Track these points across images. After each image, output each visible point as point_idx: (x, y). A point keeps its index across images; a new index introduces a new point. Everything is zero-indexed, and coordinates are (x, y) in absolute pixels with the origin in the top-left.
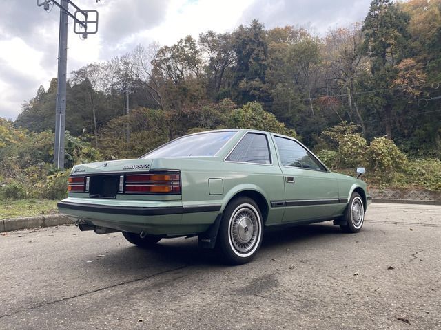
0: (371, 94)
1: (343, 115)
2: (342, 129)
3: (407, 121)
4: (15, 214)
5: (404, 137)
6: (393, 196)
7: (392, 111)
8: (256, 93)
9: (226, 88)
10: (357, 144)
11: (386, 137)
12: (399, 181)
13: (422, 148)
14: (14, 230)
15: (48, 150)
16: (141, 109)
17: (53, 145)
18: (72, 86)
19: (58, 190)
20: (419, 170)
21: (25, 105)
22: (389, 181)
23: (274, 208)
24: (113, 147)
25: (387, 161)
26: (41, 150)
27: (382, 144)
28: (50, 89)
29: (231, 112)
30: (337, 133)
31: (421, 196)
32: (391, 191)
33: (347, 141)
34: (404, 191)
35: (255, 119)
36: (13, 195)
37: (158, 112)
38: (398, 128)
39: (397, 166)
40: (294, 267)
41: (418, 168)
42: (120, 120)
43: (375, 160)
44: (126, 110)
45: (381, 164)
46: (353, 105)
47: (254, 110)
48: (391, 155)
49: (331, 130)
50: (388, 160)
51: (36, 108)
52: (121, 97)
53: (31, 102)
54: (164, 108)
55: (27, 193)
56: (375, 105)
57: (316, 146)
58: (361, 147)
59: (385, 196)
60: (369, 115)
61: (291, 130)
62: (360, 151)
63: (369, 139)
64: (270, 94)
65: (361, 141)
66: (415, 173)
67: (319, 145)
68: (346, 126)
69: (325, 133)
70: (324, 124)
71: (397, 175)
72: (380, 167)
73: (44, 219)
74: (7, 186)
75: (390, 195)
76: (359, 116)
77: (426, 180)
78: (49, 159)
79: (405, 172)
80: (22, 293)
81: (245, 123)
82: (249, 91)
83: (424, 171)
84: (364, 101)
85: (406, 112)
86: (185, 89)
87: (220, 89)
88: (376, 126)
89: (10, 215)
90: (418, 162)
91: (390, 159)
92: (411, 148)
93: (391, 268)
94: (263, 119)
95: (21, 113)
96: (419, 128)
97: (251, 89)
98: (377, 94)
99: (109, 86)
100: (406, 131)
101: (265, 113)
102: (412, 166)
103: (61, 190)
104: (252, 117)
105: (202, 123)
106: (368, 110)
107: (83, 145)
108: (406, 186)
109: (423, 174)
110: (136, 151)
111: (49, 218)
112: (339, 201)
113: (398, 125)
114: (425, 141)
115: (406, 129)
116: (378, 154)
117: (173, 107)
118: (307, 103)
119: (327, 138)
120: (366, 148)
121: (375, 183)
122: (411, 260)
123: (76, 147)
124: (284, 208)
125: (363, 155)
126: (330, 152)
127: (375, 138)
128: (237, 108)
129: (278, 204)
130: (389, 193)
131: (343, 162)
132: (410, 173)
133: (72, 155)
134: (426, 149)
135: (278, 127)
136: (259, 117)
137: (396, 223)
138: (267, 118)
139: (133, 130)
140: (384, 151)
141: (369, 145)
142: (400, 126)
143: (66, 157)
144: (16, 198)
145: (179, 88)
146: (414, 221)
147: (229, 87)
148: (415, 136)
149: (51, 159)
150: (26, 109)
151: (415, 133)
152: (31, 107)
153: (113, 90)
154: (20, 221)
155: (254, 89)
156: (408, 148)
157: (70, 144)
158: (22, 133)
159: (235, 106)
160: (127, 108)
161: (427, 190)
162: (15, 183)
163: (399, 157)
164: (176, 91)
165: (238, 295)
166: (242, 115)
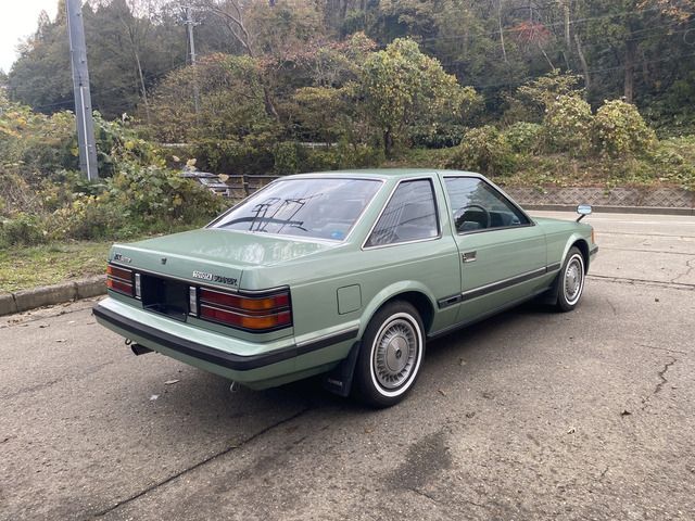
0: (606, 18)
1: (555, 57)
2: (552, 82)
3: (661, 65)
4: (31, 280)
5: (654, 94)
6: (627, 198)
7: (638, 48)
8: (409, 19)
9: (358, 11)
10: (575, 113)
11: (623, 100)
12: (638, 175)
13: (681, 113)
14: (32, 308)
15: (69, 147)
16: (216, 55)
17: (76, 138)
18: (95, 11)
19: (93, 225)
20: (673, 156)
21: (21, 47)
22: (622, 174)
23: (442, 310)
24: (174, 121)
25: (623, 141)
26: (58, 147)
27: (616, 112)
28: (58, 17)
29: (365, 56)
30: (543, 88)
31: (672, 199)
32: (623, 191)
33: (559, 107)
34: (645, 191)
35: (408, 70)
36: (22, 237)
37: (244, 60)
38: (646, 78)
39: (638, 148)
40: (474, 414)
41: (672, 152)
42: (181, 74)
43: (602, 140)
44: (190, 57)
45: (611, 147)
46: (572, 38)
47: (406, 54)
48: (628, 130)
49: (532, 85)
50: (624, 139)
51: (39, 53)
52: (180, 30)
53: (30, 42)
54: (253, 51)
55: (45, 233)
56: (611, 39)
57: (508, 112)
58: (582, 118)
59: (615, 199)
60: (600, 57)
61: (467, 88)
62: (579, 124)
63: (595, 102)
64: (432, 22)
65: (582, 106)
66: (666, 160)
67: (513, 110)
68: (559, 78)
69: (522, 90)
70: (522, 73)
71: (637, 164)
72: (610, 152)
73: (76, 287)
74: (11, 222)
75: (622, 198)
76: (582, 58)
77: (683, 173)
78: (73, 163)
79: (649, 159)
80: (53, 488)
81: (391, 77)
82: (397, 16)
83: (680, 157)
84: (593, 32)
85: (661, 48)
86: (286, 16)
87: (348, 12)
88: (609, 75)
89: (23, 281)
90: (672, 141)
91: (627, 137)
92: (664, 113)
93: (626, 413)
94: (422, 69)
95: (16, 60)
96: (680, 79)
97: (401, 11)
98: (615, 21)
99: (158, 11)
100: (658, 84)
101: (424, 58)
102: (662, 149)
103: (99, 225)
104: (402, 67)
105: (318, 79)
106: (598, 49)
107: (126, 135)
108: (650, 182)
109: (679, 163)
110: (212, 129)
111: (84, 285)
112: (547, 270)
113: (646, 72)
114: (688, 100)
115: (659, 79)
116: (608, 130)
117: (267, 49)
118: (495, 38)
119: (525, 98)
120: (590, 120)
121: (601, 177)
122: (658, 390)
123: (114, 139)
124: (459, 304)
125: (583, 131)
126: (529, 126)
127: (606, 101)
128: (377, 50)
129: (449, 301)
130: (622, 194)
131: (550, 143)
132: (659, 161)
133: (109, 153)
134: (689, 113)
135: (445, 83)
136: (414, 66)
137: (632, 282)
138: (427, 68)
139: (205, 91)
140: (619, 123)
141: (595, 113)
142: (649, 75)
143: (100, 158)
144: (28, 243)
145: (277, 14)
146: (661, 277)
147: (362, 8)
148: (672, 91)
149: (75, 162)
150: (23, 54)
151: (673, 87)
152: (30, 49)
153: (165, 17)
154: (40, 294)
155: (406, 13)
156: (658, 114)
157: (103, 135)
158: (23, 115)
159: (374, 45)
160: (192, 53)
161: (683, 189)
162: (23, 217)
163: (643, 134)
164: (273, 20)
165: (390, 490)
166: (385, 62)
